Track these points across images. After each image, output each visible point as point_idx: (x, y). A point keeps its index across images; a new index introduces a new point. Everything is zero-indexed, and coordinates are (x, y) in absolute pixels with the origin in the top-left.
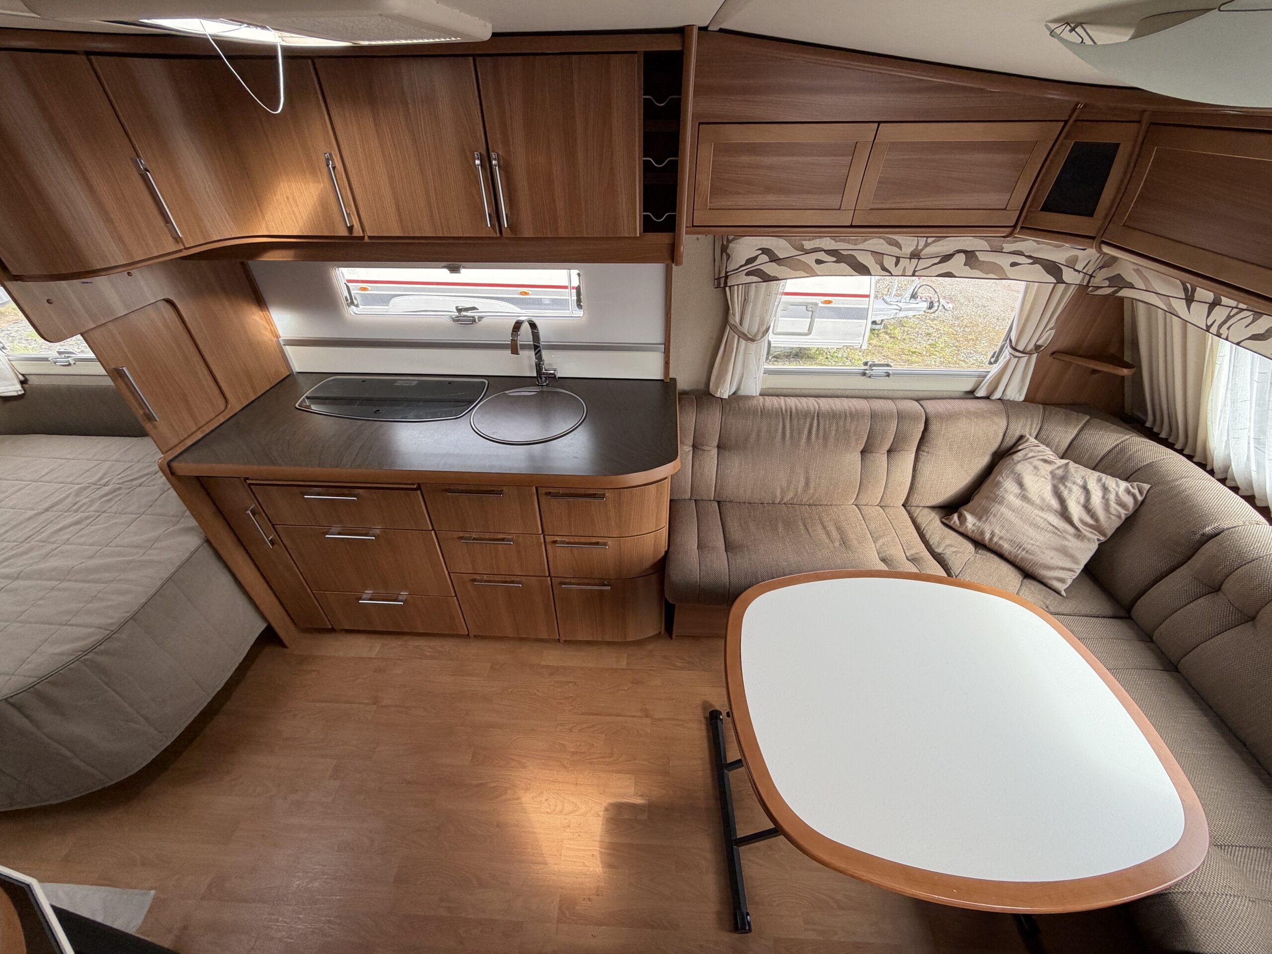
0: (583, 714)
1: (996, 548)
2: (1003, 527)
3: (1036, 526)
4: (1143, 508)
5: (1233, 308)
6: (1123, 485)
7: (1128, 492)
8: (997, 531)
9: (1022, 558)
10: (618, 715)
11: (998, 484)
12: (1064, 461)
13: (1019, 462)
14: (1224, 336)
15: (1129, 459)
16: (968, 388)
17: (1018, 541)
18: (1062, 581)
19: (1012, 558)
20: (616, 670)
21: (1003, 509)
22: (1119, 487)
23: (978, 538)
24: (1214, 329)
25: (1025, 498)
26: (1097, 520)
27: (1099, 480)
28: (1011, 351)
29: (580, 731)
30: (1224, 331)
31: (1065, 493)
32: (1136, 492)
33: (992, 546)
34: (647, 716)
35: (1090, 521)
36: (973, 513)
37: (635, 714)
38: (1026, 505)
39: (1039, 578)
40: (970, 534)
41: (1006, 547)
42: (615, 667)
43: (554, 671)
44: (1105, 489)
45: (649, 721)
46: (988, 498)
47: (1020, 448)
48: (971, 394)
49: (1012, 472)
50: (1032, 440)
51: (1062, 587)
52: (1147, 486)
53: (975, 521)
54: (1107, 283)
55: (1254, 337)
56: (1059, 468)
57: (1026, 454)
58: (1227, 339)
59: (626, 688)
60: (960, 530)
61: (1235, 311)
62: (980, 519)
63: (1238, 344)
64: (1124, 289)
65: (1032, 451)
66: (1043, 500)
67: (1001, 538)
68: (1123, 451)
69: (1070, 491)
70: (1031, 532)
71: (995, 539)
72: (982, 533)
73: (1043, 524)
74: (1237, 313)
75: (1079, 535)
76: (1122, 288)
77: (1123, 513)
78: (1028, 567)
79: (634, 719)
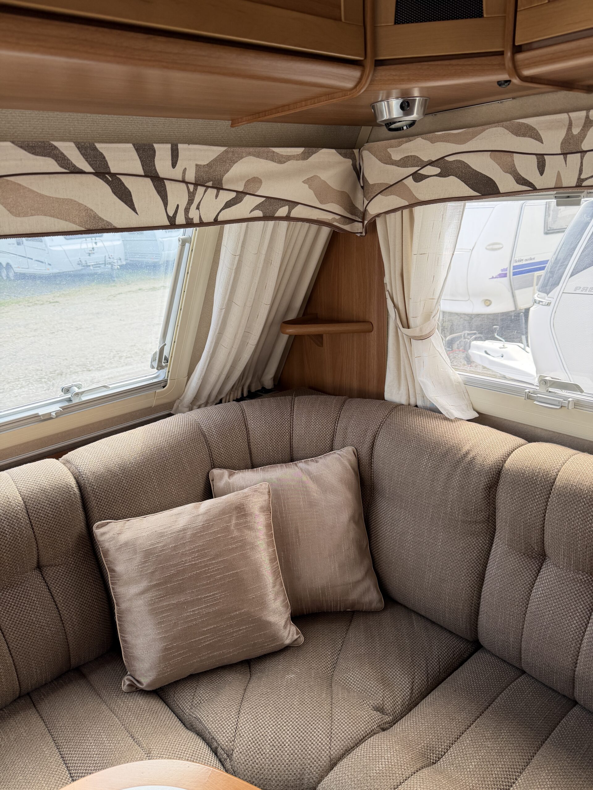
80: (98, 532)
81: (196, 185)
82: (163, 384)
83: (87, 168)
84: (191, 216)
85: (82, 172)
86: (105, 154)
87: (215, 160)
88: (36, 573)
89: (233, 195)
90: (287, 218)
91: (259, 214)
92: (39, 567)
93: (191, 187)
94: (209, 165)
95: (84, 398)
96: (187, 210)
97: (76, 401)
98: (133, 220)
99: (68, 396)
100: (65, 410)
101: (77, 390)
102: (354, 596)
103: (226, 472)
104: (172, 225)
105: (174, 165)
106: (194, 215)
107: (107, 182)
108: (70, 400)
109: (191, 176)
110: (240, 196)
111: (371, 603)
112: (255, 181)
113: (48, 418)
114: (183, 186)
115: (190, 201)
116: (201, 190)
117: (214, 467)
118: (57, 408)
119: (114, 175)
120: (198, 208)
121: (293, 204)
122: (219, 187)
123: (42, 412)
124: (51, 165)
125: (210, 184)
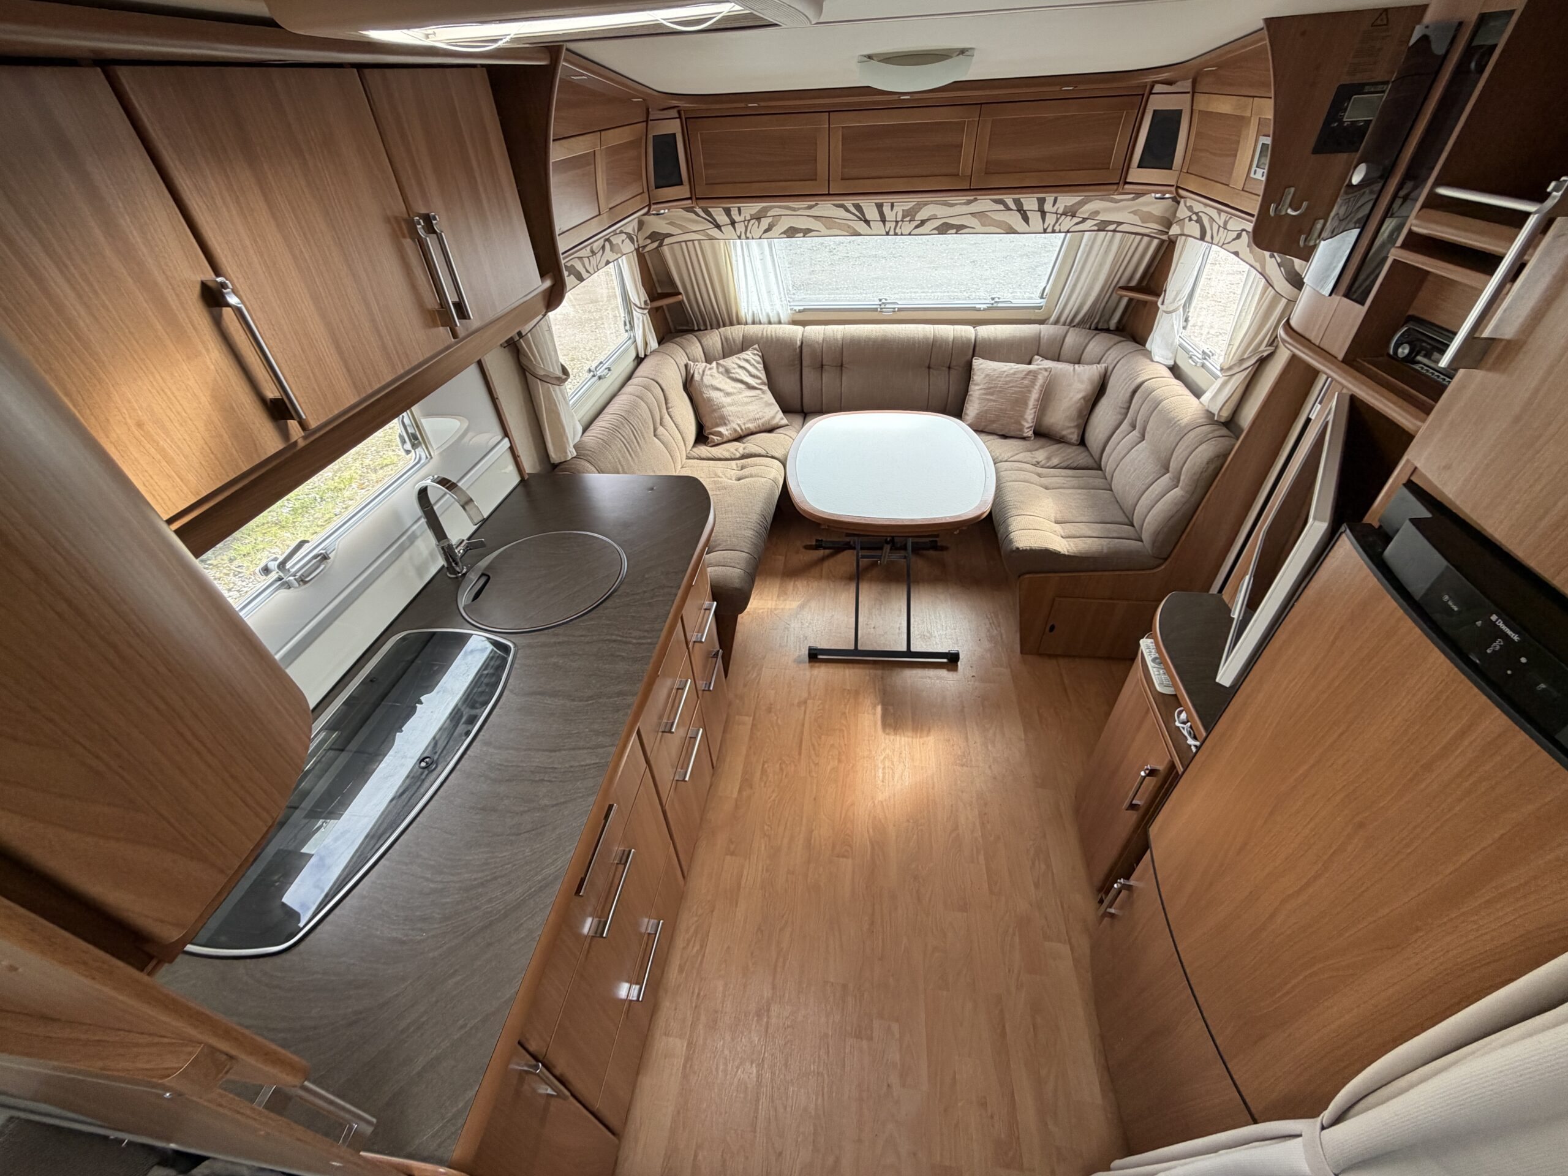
0: (800, 754)
1: (748, 432)
2: (738, 417)
3: (747, 403)
4: (765, 357)
5: (744, 221)
6: (748, 352)
7: (754, 354)
8: (739, 422)
9: (763, 425)
10: (803, 725)
11: (710, 400)
12: (714, 364)
13: (702, 379)
14: (751, 237)
15: (734, 340)
16: (634, 355)
17: (751, 417)
18: (782, 419)
19: (758, 429)
20: (753, 725)
21: (729, 408)
22: (749, 355)
23: (735, 436)
24: (743, 236)
25: (728, 394)
26: (760, 378)
27: (739, 359)
28: (641, 311)
29: (817, 755)
30: (748, 235)
31: (738, 376)
32: (756, 352)
33: (746, 433)
34: (805, 702)
35: (759, 381)
36: (718, 425)
37: (803, 712)
38: (733, 397)
39: (776, 426)
40: (730, 438)
41: (751, 426)
42: (749, 727)
43: (747, 782)
44: (747, 361)
45: (810, 702)
46: (714, 410)
47: (692, 372)
48: (639, 360)
49: (707, 386)
50: (692, 364)
51: (785, 421)
52: (756, 346)
53: (725, 428)
54: (649, 241)
55: (766, 231)
56: (718, 368)
57: (699, 373)
58: (753, 239)
59: (776, 718)
60: (725, 440)
61: (746, 223)
62: (725, 424)
63: (760, 238)
64: (666, 239)
65: (699, 369)
66: (735, 388)
67: (744, 424)
68: (727, 339)
69: (737, 373)
70: (750, 408)
71: (743, 427)
72: (735, 430)
73: (749, 400)
74: (748, 223)
75: (764, 392)
76: (664, 239)
77: (762, 366)
78: (768, 427)
79: (808, 712)
80: (974, 361)
81: (1061, 215)
82: (1040, 308)
83: (1014, 208)
84: (1055, 228)
85: (1012, 210)
86: (1024, 203)
87: (1076, 203)
88: (947, 369)
89: (1081, 219)
90: (1114, 231)
91: (1096, 228)
92: (949, 368)
93: (1059, 216)
94: (1072, 206)
95: (999, 305)
96: (1054, 226)
97: (995, 305)
98: (1027, 229)
99: (993, 302)
100: (989, 309)
101: (997, 300)
102: (1064, 433)
103: (1041, 359)
104: (1045, 231)
105: (1054, 205)
106: (1057, 228)
107: (1021, 213)
108: (992, 304)
109: (1060, 211)
110: (1084, 220)
111: (1071, 439)
112: (1097, 213)
113: (979, 310)
114: (1055, 215)
115: (1056, 222)
116: (1063, 217)
117: (1038, 355)
118: (985, 306)
119: (1025, 211)
120: (1060, 225)
121: (1120, 224)
122: (1073, 216)
123: (977, 306)
124: (1001, 207)
125: (1069, 214)
